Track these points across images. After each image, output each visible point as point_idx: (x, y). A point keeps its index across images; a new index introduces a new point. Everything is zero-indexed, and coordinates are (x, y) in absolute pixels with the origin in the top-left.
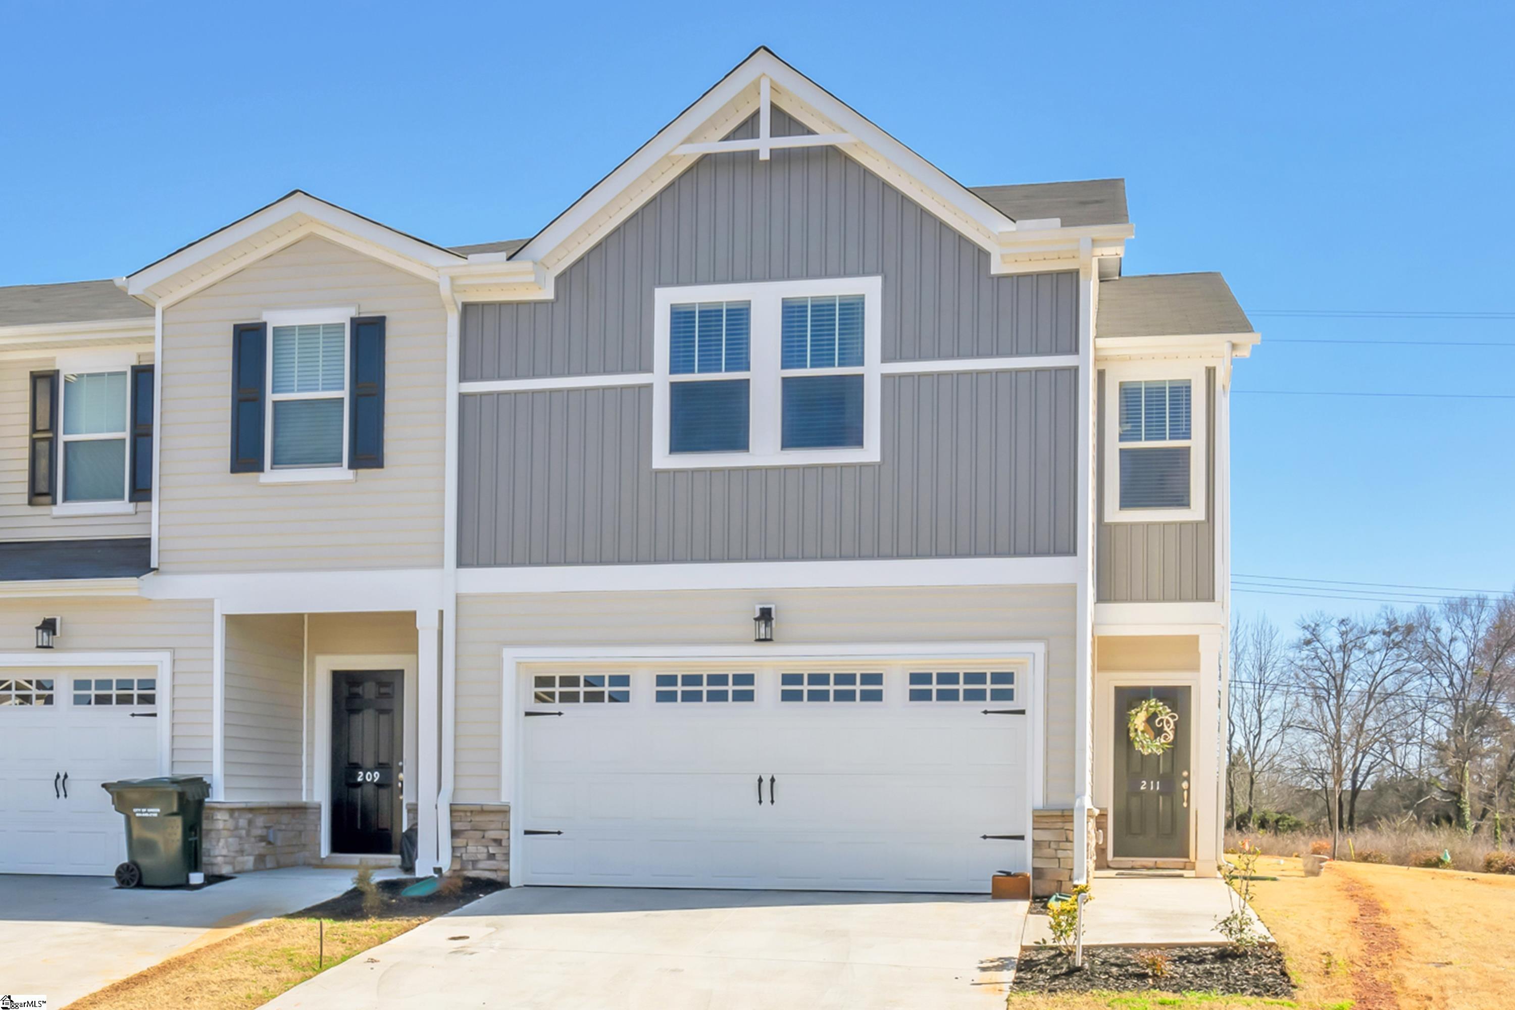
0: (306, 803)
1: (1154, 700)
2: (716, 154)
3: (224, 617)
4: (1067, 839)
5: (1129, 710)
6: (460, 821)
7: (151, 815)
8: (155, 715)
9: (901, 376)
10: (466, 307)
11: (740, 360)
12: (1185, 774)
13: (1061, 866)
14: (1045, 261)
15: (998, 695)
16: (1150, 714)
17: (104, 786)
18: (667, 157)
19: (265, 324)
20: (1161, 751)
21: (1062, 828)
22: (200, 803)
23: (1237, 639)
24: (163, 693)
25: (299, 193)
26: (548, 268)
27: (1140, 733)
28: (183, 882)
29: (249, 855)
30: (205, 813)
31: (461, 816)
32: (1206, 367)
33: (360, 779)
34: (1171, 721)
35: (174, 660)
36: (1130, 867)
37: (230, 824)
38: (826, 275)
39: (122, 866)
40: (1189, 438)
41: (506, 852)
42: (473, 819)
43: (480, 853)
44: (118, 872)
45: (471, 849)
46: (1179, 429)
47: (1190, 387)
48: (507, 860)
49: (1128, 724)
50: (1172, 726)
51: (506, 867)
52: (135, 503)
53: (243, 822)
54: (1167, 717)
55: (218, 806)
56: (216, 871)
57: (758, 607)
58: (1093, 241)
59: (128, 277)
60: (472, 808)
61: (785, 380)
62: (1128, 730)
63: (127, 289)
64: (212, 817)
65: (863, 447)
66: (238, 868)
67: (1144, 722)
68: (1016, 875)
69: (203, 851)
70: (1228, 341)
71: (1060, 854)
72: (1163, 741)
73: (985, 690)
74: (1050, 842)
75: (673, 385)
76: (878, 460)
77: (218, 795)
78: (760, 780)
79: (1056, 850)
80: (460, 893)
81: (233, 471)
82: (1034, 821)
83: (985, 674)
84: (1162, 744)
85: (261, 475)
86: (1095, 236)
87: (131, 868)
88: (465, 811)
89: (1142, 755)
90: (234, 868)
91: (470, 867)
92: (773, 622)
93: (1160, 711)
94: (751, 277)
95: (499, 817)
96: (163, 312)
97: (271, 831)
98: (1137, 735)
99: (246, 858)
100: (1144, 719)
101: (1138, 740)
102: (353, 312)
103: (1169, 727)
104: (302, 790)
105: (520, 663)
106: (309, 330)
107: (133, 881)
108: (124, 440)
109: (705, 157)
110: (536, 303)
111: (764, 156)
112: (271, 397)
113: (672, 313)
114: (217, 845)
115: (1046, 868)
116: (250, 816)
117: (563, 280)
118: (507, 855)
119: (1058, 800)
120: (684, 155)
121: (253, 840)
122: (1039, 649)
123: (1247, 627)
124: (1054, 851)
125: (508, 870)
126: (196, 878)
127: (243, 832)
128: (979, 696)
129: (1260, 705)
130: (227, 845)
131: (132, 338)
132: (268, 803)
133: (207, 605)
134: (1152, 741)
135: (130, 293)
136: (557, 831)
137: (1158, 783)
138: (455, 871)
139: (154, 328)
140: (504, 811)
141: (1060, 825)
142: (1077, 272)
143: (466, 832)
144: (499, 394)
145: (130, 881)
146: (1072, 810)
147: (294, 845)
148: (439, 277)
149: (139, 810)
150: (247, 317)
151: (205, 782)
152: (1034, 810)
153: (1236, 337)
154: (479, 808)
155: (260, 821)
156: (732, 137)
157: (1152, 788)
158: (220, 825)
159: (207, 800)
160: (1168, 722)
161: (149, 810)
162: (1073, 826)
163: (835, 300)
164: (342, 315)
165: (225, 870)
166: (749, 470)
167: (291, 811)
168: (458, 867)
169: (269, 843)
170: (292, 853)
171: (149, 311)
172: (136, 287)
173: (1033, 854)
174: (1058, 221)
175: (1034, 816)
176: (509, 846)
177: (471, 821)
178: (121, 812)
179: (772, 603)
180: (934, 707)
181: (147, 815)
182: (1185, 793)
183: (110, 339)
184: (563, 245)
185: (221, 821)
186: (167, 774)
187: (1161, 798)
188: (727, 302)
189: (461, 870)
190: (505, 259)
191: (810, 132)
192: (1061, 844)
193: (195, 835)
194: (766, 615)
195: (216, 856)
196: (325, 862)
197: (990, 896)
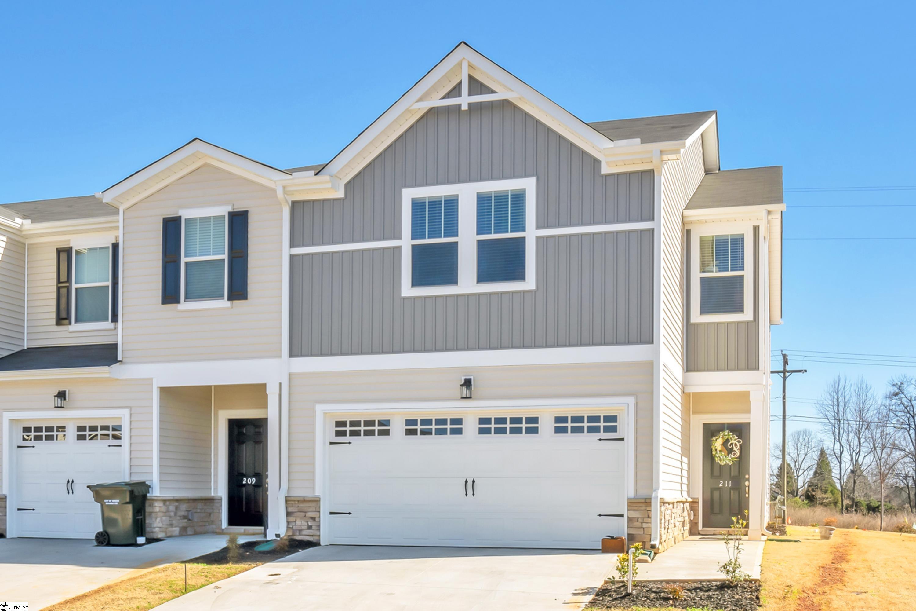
0: (213, 496)
1: (727, 431)
2: (438, 107)
3: (159, 388)
4: (648, 516)
5: (712, 437)
6: (292, 507)
7: (114, 504)
8: (120, 446)
9: (548, 237)
10: (294, 203)
11: (452, 230)
12: (747, 476)
13: (645, 533)
14: (634, 165)
15: (607, 429)
16: (725, 440)
17: (88, 487)
18: (408, 110)
19: (180, 217)
20: (732, 463)
21: (646, 510)
22: (144, 497)
23: (845, 393)
24: (125, 433)
25: (197, 140)
26: (340, 179)
27: (718, 452)
28: (134, 542)
29: (176, 527)
30: (147, 504)
31: (292, 504)
32: (754, 226)
33: (244, 482)
34: (738, 444)
35: (131, 414)
36: (712, 534)
37: (164, 509)
38: (503, 177)
39: (98, 533)
40: (743, 270)
41: (318, 525)
42: (299, 506)
43: (303, 526)
44: (97, 537)
45: (298, 523)
46: (737, 265)
47: (743, 238)
48: (319, 530)
49: (711, 446)
50: (738, 447)
51: (318, 534)
52: (114, 323)
53: (172, 508)
54: (735, 442)
55: (155, 498)
56: (155, 536)
57: (463, 379)
58: (661, 151)
59: (103, 192)
60: (299, 499)
61: (479, 242)
62: (712, 450)
63: (102, 199)
64: (153, 505)
65: (525, 281)
66: (168, 535)
67: (721, 445)
68: (616, 538)
69: (147, 525)
70: (766, 210)
71: (644, 525)
72: (733, 456)
73: (600, 426)
74: (638, 518)
75: (414, 247)
76: (534, 288)
77: (156, 492)
78: (466, 482)
79: (642, 523)
80: (286, 548)
81: (164, 302)
82: (628, 506)
83: (600, 416)
84: (732, 458)
85: (179, 305)
86: (663, 148)
87: (103, 534)
88: (295, 501)
89: (720, 465)
90: (166, 534)
91: (298, 534)
92: (473, 387)
93: (731, 438)
94: (459, 181)
95: (313, 504)
96: (124, 212)
97: (190, 513)
98: (717, 453)
99: (174, 529)
100: (721, 443)
101: (717, 456)
102: (230, 209)
103: (736, 448)
104: (211, 489)
105: (326, 413)
106: (205, 220)
107: (105, 542)
108: (108, 286)
109: (432, 109)
110: (334, 200)
111: (465, 107)
112: (184, 260)
113: (412, 203)
114: (156, 521)
115: (636, 534)
116: (177, 504)
117: (349, 185)
118: (319, 526)
119: (643, 493)
120: (419, 109)
121: (178, 518)
122: (631, 400)
123: (851, 385)
124: (640, 524)
125: (319, 536)
126: (141, 540)
127: (172, 514)
128: (596, 430)
129: (859, 434)
130: (162, 521)
131: (111, 227)
132: (188, 496)
133: (149, 382)
134: (726, 457)
135: (104, 201)
136: (348, 512)
137: (730, 482)
138: (289, 536)
139: (118, 221)
140: (317, 501)
141: (644, 508)
142: (653, 171)
143: (295, 513)
144: (313, 254)
145: (103, 542)
146: (651, 498)
147: (205, 521)
148: (276, 186)
149: (108, 501)
150: (170, 213)
151: (147, 485)
152: (628, 499)
153: (770, 207)
154: (302, 499)
155: (184, 507)
156: (447, 97)
157: (726, 485)
158: (157, 509)
159: (148, 495)
160: (736, 445)
161: (113, 501)
162: (651, 508)
163: (508, 193)
164: (223, 211)
165: (160, 535)
166: (458, 296)
167: (204, 501)
168: (290, 534)
169: (189, 520)
170: (204, 526)
171: (116, 211)
172: (107, 198)
173: (628, 526)
174: (638, 140)
175: (628, 503)
176: (320, 521)
177: (298, 507)
178: (99, 503)
179: (472, 376)
180: (569, 437)
181: (111, 503)
182: (747, 488)
183: (99, 228)
184: (347, 165)
185: (158, 507)
186: (127, 480)
187: (732, 491)
188: (444, 196)
189: (292, 535)
190: (314, 175)
191: (493, 92)
192: (645, 519)
193: (141, 515)
194: (468, 383)
195: (155, 528)
196: (225, 531)
197: (600, 551)
